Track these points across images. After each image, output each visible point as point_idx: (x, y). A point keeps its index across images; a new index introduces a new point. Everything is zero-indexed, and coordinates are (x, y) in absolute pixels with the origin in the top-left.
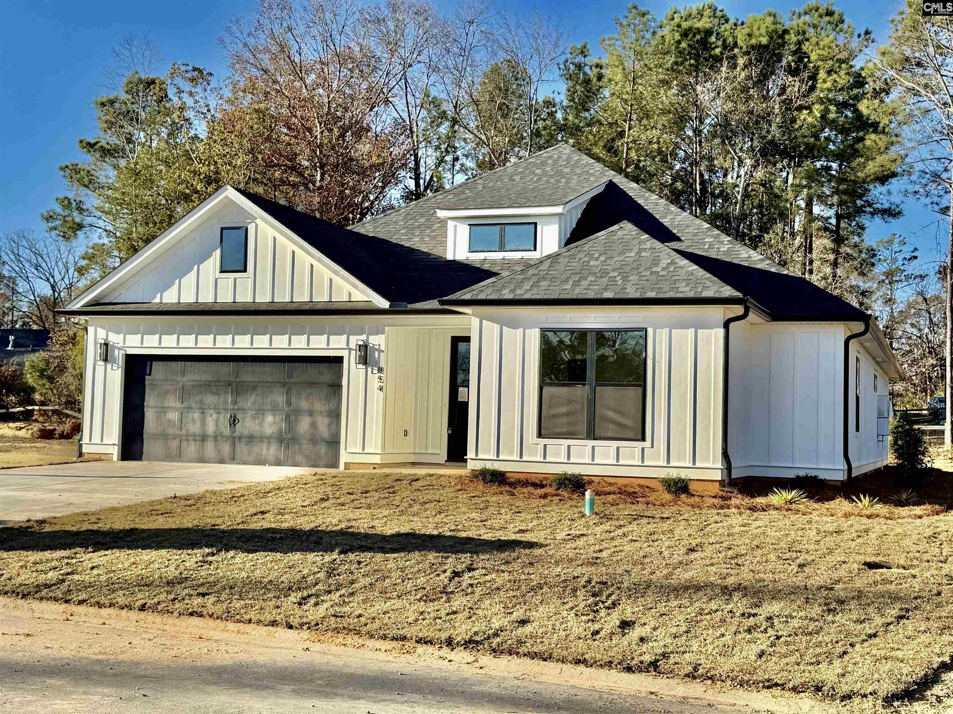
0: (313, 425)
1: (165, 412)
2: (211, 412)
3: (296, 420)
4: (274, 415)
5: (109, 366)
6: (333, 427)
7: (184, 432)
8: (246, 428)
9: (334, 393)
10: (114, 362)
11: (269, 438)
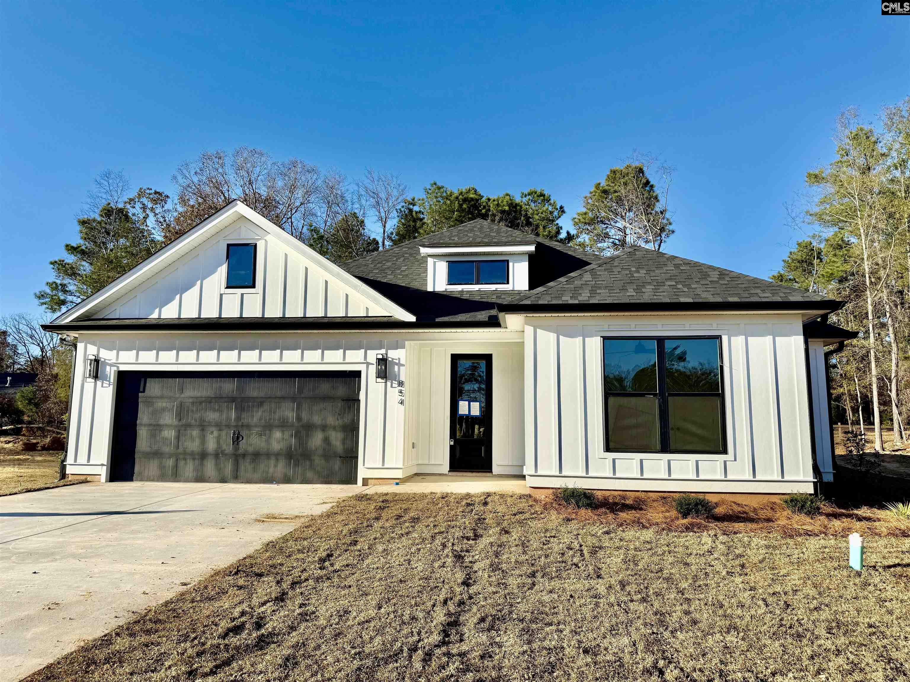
0: (326, 440)
1: (160, 431)
2: (213, 429)
3: (307, 436)
4: (283, 432)
5: (99, 383)
6: (348, 443)
7: (181, 450)
8: (251, 445)
9: (349, 408)
10: (105, 378)
11: (277, 455)
